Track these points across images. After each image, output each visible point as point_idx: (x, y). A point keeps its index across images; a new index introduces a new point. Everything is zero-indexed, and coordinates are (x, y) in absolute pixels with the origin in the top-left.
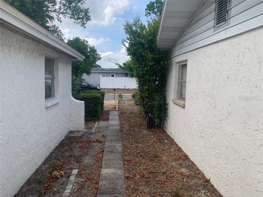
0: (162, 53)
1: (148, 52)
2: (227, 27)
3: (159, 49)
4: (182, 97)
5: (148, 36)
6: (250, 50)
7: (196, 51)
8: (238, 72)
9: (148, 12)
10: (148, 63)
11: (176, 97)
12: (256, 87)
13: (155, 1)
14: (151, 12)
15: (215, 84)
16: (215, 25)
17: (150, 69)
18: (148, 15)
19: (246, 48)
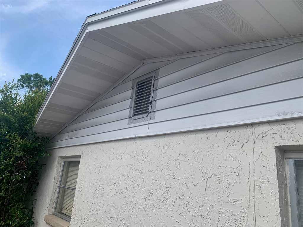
0: (40, 140)
1: (16, 135)
2: (150, 121)
3: (35, 133)
4: (63, 212)
5: (21, 111)
6: (188, 159)
7: (98, 145)
8: (168, 188)
9: (20, 83)
10: (12, 152)
11: (52, 211)
12: (202, 216)
13: (34, 75)
14: (24, 85)
15: (128, 201)
16: (132, 116)
17: (14, 162)
18: (21, 87)
19: (181, 155)
